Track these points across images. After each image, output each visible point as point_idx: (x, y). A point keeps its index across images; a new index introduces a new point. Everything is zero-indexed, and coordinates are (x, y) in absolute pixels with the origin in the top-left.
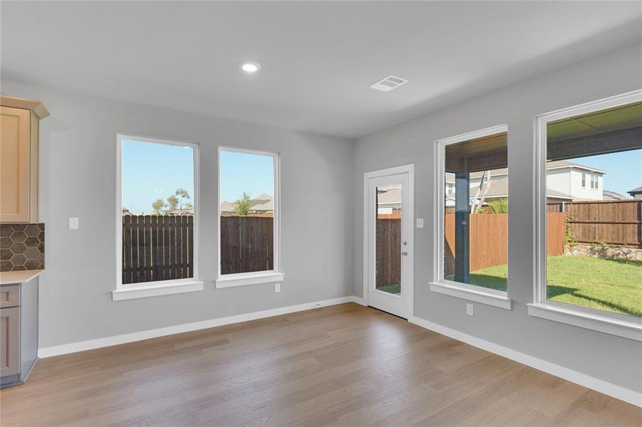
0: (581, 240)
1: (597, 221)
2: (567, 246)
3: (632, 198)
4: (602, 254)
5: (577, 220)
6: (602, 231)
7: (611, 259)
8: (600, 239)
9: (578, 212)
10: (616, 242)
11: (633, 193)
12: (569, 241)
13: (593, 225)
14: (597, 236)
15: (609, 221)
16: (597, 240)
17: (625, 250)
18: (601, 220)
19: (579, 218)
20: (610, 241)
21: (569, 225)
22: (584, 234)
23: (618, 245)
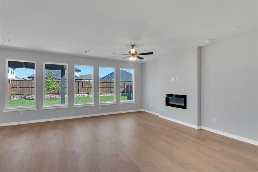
0: (17, 94)
1: (23, 87)
2: (12, 96)
3: (28, 79)
4: (25, 98)
5: (16, 86)
6: (25, 90)
7: (28, 99)
8: (24, 93)
9: (16, 84)
10: (29, 94)
11: (28, 78)
12: (13, 94)
13: (22, 88)
14: (23, 92)
15: (27, 87)
16: (23, 93)
17: (32, 96)
18: (24, 87)
19: (17, 86)
20: (27, 93)
21: (13, 88)
22: (18, 91)
23: (30, 95)
